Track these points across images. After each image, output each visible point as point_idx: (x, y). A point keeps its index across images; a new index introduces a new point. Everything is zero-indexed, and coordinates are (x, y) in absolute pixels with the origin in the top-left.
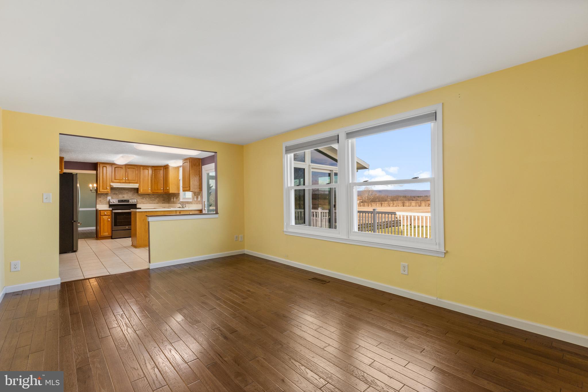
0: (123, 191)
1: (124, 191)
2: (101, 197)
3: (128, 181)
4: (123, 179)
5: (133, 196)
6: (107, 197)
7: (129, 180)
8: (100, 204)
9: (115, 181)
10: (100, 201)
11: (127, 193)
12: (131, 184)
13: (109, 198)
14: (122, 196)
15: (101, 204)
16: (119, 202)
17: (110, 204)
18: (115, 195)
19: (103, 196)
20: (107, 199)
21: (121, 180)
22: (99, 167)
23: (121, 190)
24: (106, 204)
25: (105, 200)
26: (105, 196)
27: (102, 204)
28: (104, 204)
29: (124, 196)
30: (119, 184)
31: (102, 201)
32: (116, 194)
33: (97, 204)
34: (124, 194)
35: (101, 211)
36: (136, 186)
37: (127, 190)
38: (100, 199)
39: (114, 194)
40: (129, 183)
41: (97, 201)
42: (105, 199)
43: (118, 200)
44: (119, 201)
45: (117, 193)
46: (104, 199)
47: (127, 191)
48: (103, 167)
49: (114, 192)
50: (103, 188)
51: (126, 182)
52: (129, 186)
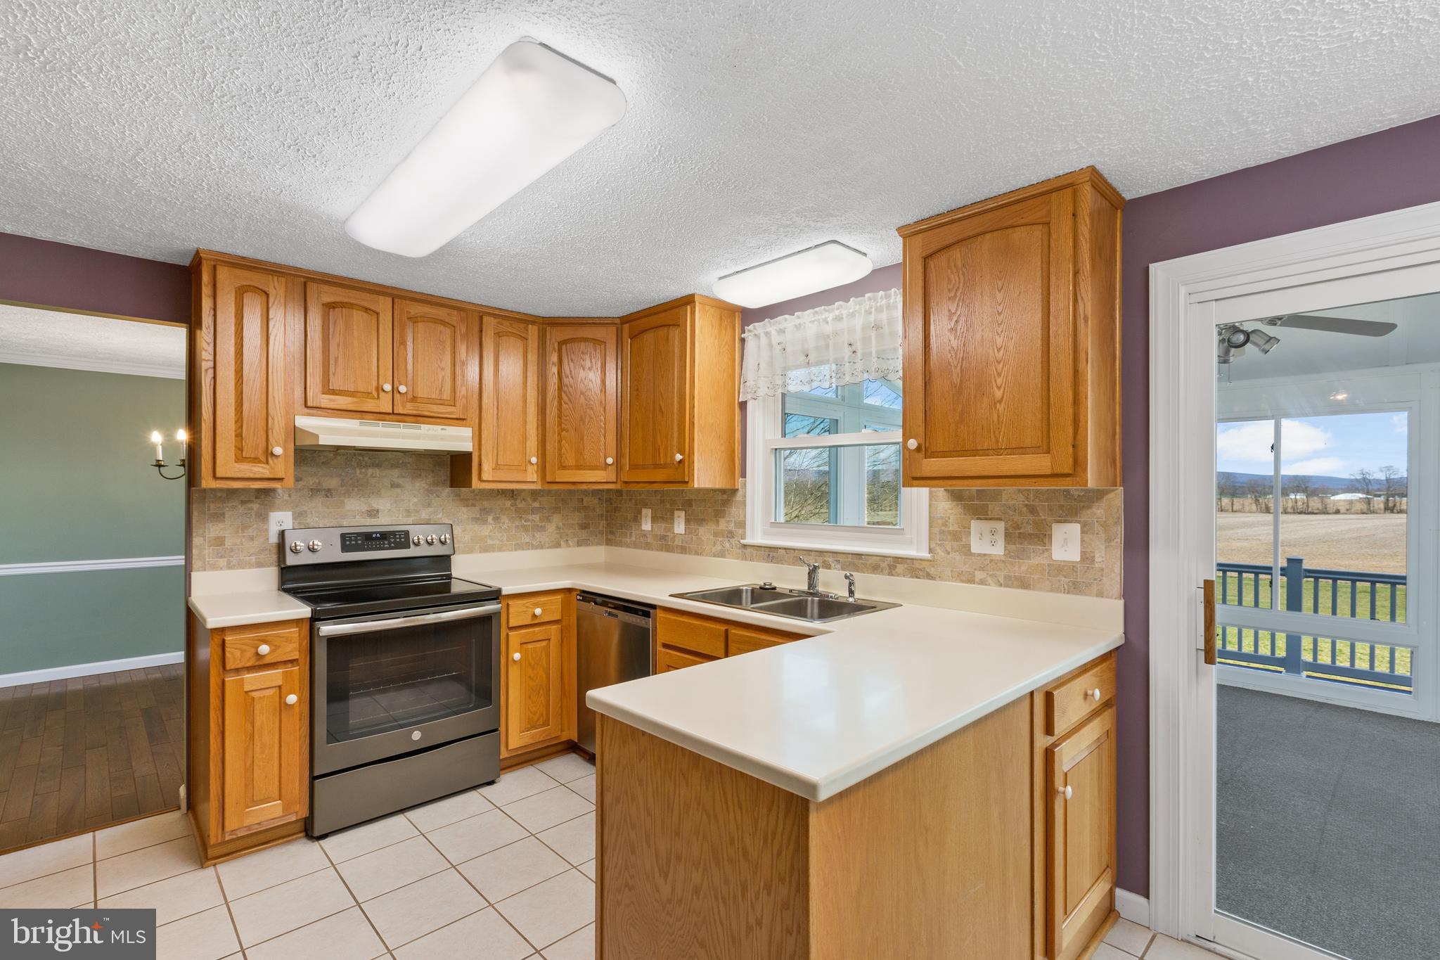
0: (370, 471)
1: (377, 471)
2: (219, 517)
3: (409, 408)
4: (379, 389)
5: (429, 505)
6: (264, 518)
8: (214, 567)
9: (326, 400)
10: (219, 541)
11: (394, 485)
12: (425, 428)
13: (280, 519)
14: (364, 508)
15: (222, 562)
16: (345, 548)
17: (291, 560)
18: (319, 501)
19: (241, 509)
20: (267, 530)
21: (368, 395)
22: (206, 291)
23: (360, 465)
24: (259, 565)
25: (252, 538)
26: (255, 506)
27: (229, 567)
28: (242, 565)
29: (375, 504)
30: (351, 424)
31: (228, 543)
32: (328, 493)
34: (376, 493)
35: (229, 638)
36: (457, 439)
38: (214, 530)
39: (315, 491)
40: (418, 418)
41: (196, 541)
42: (250, 532)
43: (343, 536)
44: (348, 542)
45: (333, 483)
46: (245, 527)
47: (396, 472)
48: (241, 292)
49: (311, 481)
50: (237, 452)
51: (399, 409)
52: (417, 437)
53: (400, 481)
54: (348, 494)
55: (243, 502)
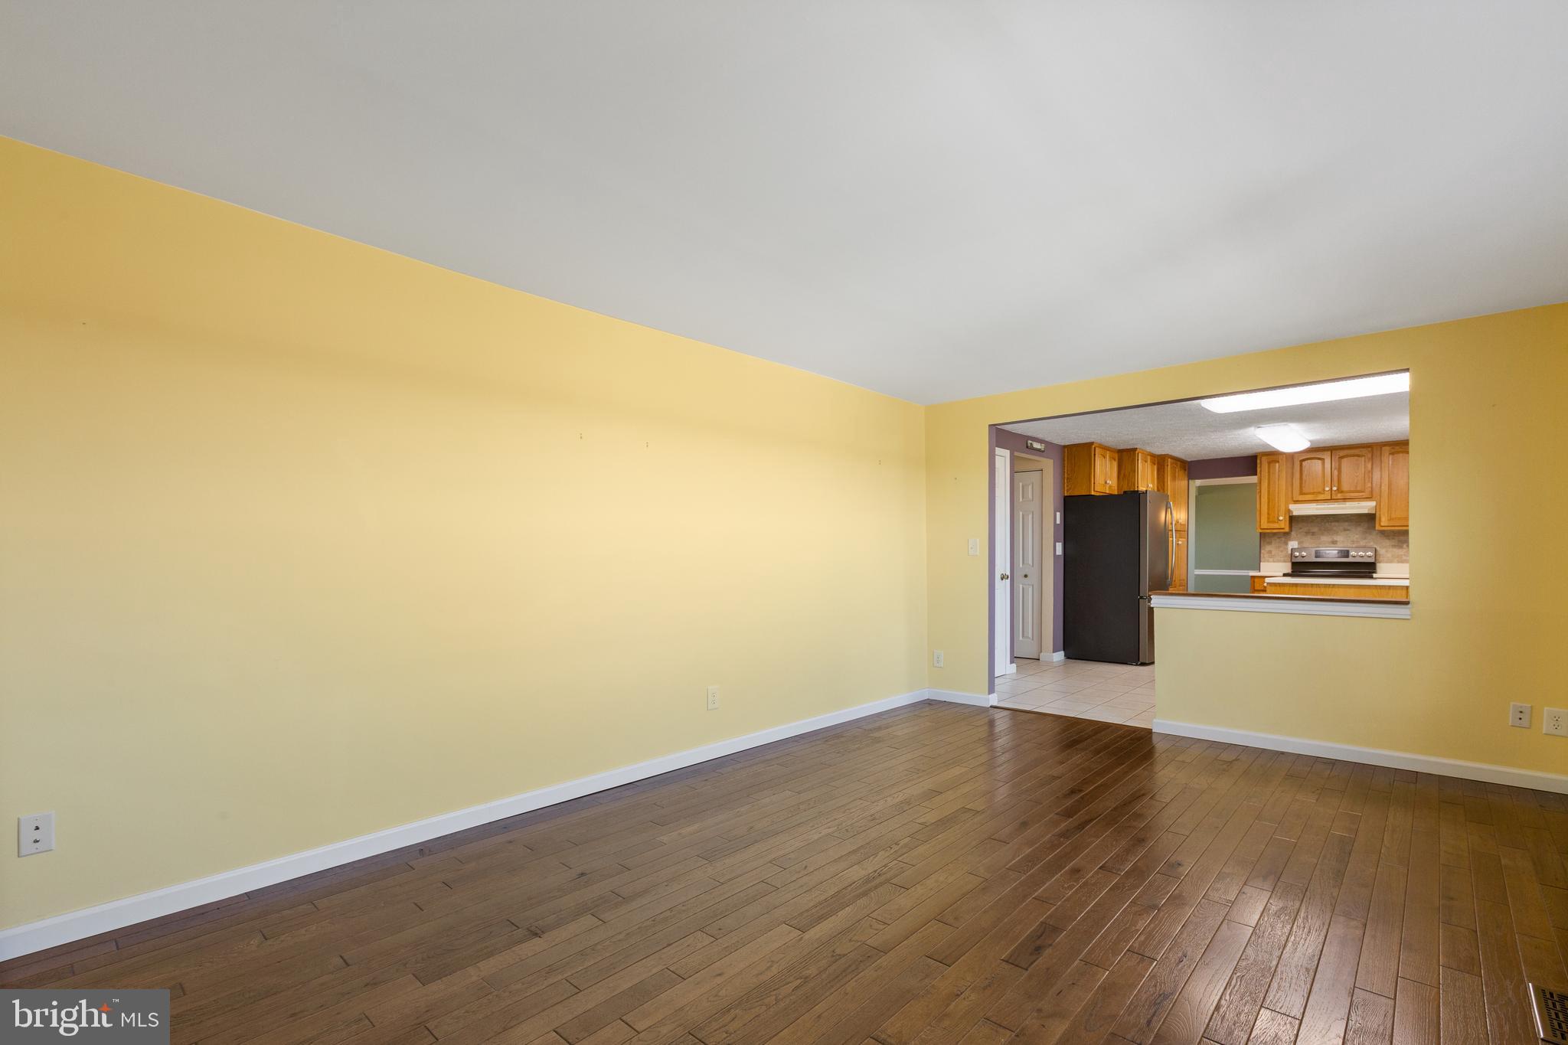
0: (1333, 524)
1: (1337, 524)
2: (1270, 543)
3: (1341, 496)
4: (1324, 490)
5: (1365, 539)
6: (1287, 544)
7: (1342, 492)
8: (1268, 561)
9: (1301, 498)
10: (1270, 552)
11: (1345, 530)
12: (1348, 504)
13: (1293, 544)
14: (1330, 540)
15: (1271, 560)
16: (1318, 556)
17: (1294, 560)
18: (1309, 537)
19: (1278, 540)
20: (1287, 548)
21: (1320, 493)
22: (1258, 466)
23: (1325, 522)
24: (1285, 561)
25: (1282, 551)
26: (1283, 539)
27: (1274, 562)
28: (1278, 561)
29: (1336, 538)
30: (1314, 505)
31: (1273, 553)
32: (1313, 534)
33: (1262, 560)
34: (1337, 533)
35: (1256, 580)
36: (1365, 507)
37: (1347, 521)
38: (1268, 548)
39: (1307, 533)
40: (1345, 500)
41: (1262, 551)
42: (1281, 549)
43: (1317, 551)
45: (1315, 530)
46: (1279, 547)
47: (1347, 524)
48: (1269, 463)
49: (1305, 529)
50: (1268, 518)
51: (1334, 497)
52: (1343, 508)
53: (1349, 528)
54: (1323, 534)
55: (1279, 538)
